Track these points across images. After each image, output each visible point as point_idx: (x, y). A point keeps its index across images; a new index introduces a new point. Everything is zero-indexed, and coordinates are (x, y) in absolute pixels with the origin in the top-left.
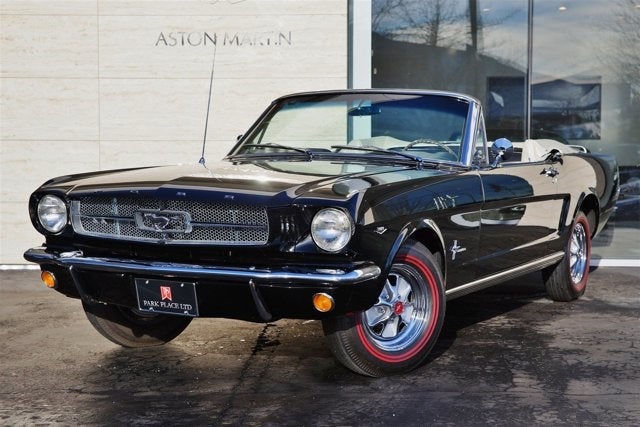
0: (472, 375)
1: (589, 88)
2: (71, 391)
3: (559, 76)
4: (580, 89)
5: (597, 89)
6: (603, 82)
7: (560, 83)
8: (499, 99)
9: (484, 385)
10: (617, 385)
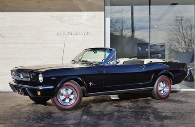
0: (139, 119)
1: (162, 46)
2: (38, 123)
3: (155, 43)
4: (160, 46)
5: (164, 46)
6: (166, 44)
7: (155, 45)
8: (140, 48)
9: (142, 121)
10: (176, 121)
